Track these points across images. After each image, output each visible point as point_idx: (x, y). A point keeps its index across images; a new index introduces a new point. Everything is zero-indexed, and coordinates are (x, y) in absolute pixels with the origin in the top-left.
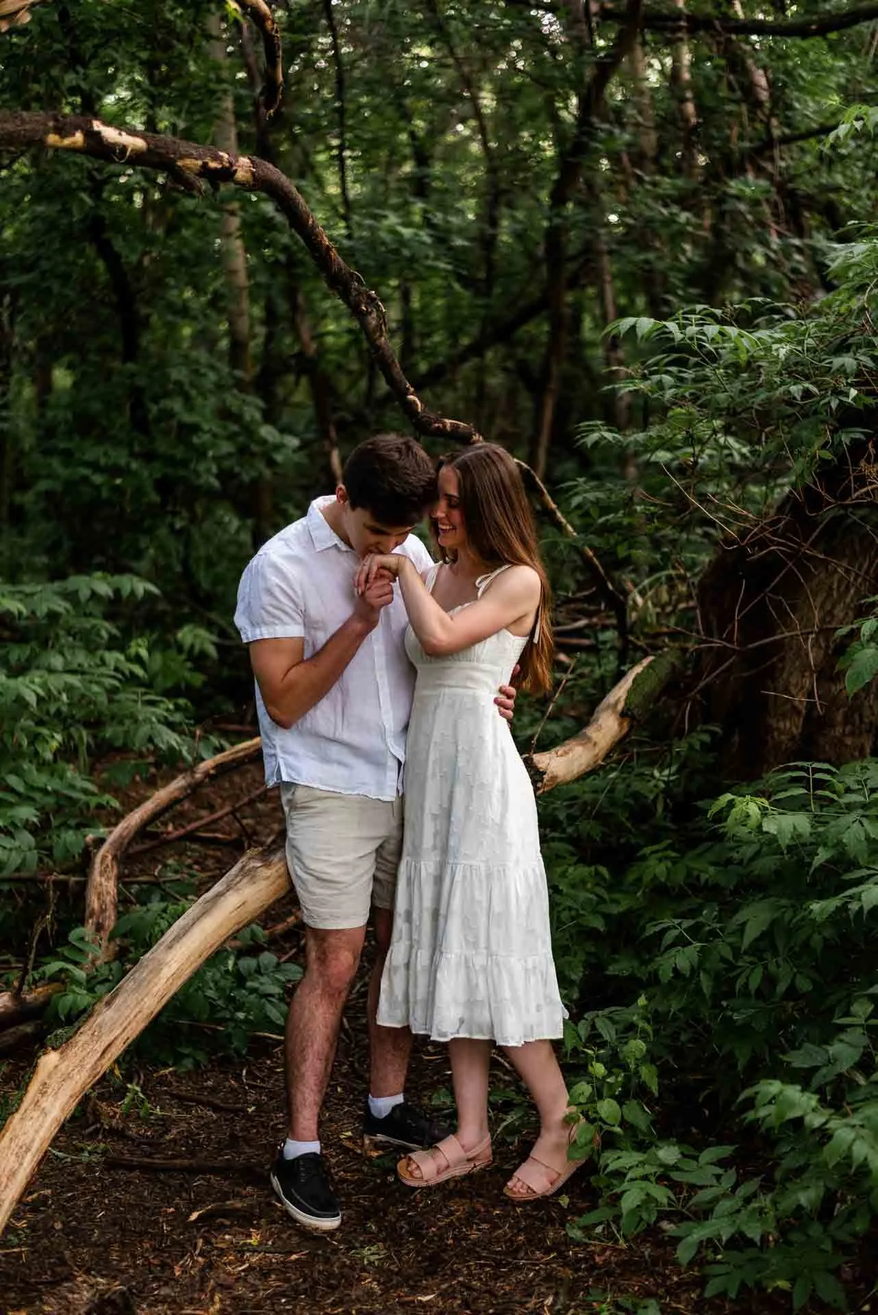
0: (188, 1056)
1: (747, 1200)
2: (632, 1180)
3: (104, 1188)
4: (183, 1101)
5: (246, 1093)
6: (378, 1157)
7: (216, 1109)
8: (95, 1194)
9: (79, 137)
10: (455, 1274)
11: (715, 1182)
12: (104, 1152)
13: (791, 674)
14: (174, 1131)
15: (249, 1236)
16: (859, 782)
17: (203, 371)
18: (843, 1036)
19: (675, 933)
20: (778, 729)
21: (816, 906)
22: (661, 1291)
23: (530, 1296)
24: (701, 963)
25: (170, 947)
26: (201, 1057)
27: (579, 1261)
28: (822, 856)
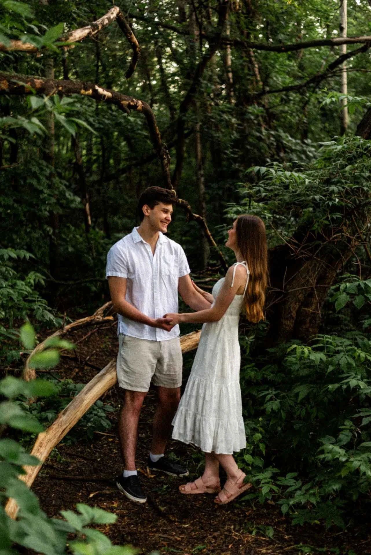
0: (69, 439)
1: (307, 491)
2: (263, 483)
3: (51, 486)
4: (70, 456)
5: (95, 454)
6: (154, 477)
7: (85, 459)
8: (48, 488)
9: (90, 91)
10: (195, 518)
11: (294, 484)
12: (47, 473)
13: (291, 303)
14: (72, 467)
15: (113, 504)
16: (341, 343)
17: (44, 168)
18: (344, 433)
19: (270, 396)
20: (285, 324)
21: (330, 386)
22: (273, 524)
23: (225, 525)
24: (281, 407)
25: (86, 393)
26: (75, 440)
27: (239, 514)
28: (331, 368)
